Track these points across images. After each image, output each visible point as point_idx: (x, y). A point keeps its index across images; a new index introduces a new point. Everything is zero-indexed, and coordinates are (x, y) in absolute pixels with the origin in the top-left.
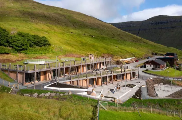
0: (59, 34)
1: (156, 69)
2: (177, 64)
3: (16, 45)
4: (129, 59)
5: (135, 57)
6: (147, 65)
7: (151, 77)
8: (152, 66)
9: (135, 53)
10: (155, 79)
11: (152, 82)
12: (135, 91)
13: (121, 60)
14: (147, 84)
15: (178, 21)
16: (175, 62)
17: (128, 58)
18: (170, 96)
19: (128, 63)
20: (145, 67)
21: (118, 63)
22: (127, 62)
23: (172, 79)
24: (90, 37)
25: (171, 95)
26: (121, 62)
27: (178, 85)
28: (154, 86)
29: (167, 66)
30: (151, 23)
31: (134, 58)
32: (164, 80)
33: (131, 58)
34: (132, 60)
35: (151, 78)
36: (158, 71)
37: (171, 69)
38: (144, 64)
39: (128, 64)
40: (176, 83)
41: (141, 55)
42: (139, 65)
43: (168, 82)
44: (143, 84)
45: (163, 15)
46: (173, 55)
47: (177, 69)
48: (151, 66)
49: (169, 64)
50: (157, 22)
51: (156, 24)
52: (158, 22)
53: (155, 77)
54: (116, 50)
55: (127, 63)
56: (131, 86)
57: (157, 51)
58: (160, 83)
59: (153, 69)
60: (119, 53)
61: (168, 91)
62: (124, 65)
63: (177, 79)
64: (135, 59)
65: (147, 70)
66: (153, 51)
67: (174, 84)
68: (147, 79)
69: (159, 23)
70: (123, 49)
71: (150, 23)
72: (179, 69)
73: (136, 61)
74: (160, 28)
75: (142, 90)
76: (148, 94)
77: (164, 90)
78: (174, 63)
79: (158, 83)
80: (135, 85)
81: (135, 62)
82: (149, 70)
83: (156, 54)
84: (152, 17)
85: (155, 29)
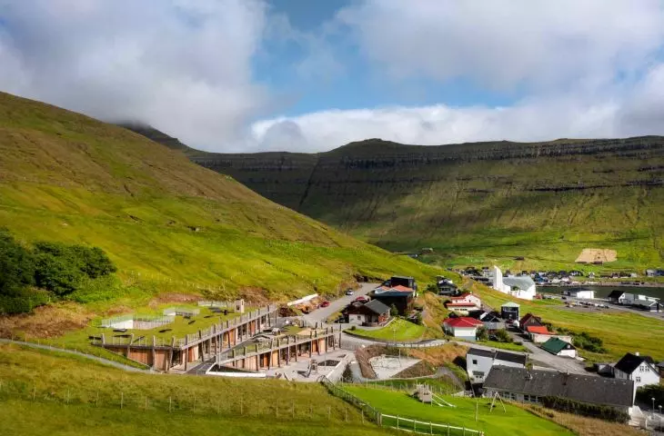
0: (102, 226)
1: (371, 326)
2: (415, 308)
3: (56, 281)
4: (306, 300)
5: (319, 293)
6: (351, 317)
7: (364, 344)
8: (363, 319)
9: (317, 281)
10: (371, 346)
11: (367, 354)
12: (342, 372)
13: (290, 304)
14: (357, 358)
15: (422, 161)
16: (409, 305)
17: (303, 296)
18: (397, 376)
19: (306, 311)
20: (347, 321)
21: (285, 312)
22: (304, 309)
23: (402, 345)
24: (187, 232)
25: (401, 374)
26: (291, 310)
27: (412, 357)
28: (371, 360)
29: (392, 314)
30: (345, 161)
31: (316, 295)
32: (386, 348)
33: (310, 297)
34: (314, 302)
35: (364, 346)
36: (375, 329)
37: (402, 322)
38: (342, 312)
39: (307, 313)
40: (409, 352)
41: (331, 286)
42: (333, 314)
43: (393, 352)
44: (351, 357)
45: (380, 140)
46: (405, 283)
47: (412, 321)
48: (359, 318)
49: (396, 311)
50: (365, 160)
51: (360, 165)
52: (367, 162)
53: (371, 343)
54: (269, 273)
55: (303, 312)
56: (331, 363)
57: (368, 269)
58: (380, 354)
59: (364, 324)
60: (280, 283)
61: (394, 368)
62: (299, 318)
63: (409, 346)
64: (318, 298)
65: (353, 328)
66: (359, 271)
67: (404, 355)
68: (356, 350)
69: (368, 165)
70: (285, 271)
71: (342, 162)
72: (417, 322)
73: (324, 305)
74: (372, 182)
75: (352, 369)
76: (363, 376)
77: (387, 368)
78: (406, 307)
79: (376, 355)
80: (338, 362)
81: (322, 306)
82: (357, 327)
83: (366, 280)
84: (348, 143)
85: (358, 182)
